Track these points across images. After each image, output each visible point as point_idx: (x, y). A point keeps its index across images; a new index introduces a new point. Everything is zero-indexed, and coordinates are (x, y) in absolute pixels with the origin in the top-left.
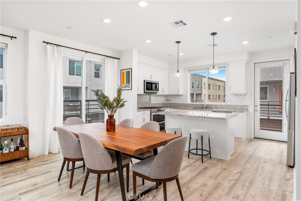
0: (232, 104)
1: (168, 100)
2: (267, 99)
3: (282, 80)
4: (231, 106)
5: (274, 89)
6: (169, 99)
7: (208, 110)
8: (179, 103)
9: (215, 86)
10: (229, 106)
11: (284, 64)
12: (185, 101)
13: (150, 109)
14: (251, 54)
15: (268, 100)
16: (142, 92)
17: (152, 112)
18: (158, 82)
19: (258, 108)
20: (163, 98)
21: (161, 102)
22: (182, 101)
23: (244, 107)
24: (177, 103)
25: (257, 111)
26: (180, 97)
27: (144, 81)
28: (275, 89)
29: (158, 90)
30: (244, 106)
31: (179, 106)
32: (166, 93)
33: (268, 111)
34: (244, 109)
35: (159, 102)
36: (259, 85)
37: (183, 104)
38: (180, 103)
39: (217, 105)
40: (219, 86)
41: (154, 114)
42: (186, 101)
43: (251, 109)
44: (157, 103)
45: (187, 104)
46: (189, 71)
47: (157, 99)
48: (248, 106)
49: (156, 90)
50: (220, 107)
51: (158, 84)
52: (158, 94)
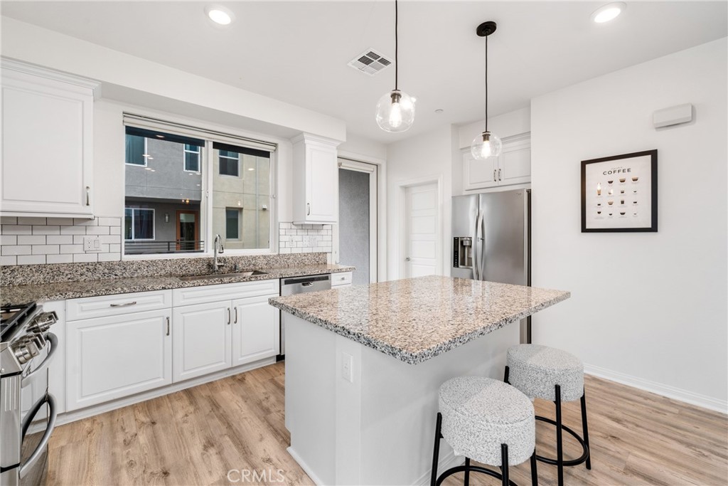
12: (103, 247)
38: (69, 260)
39: (254, 258)
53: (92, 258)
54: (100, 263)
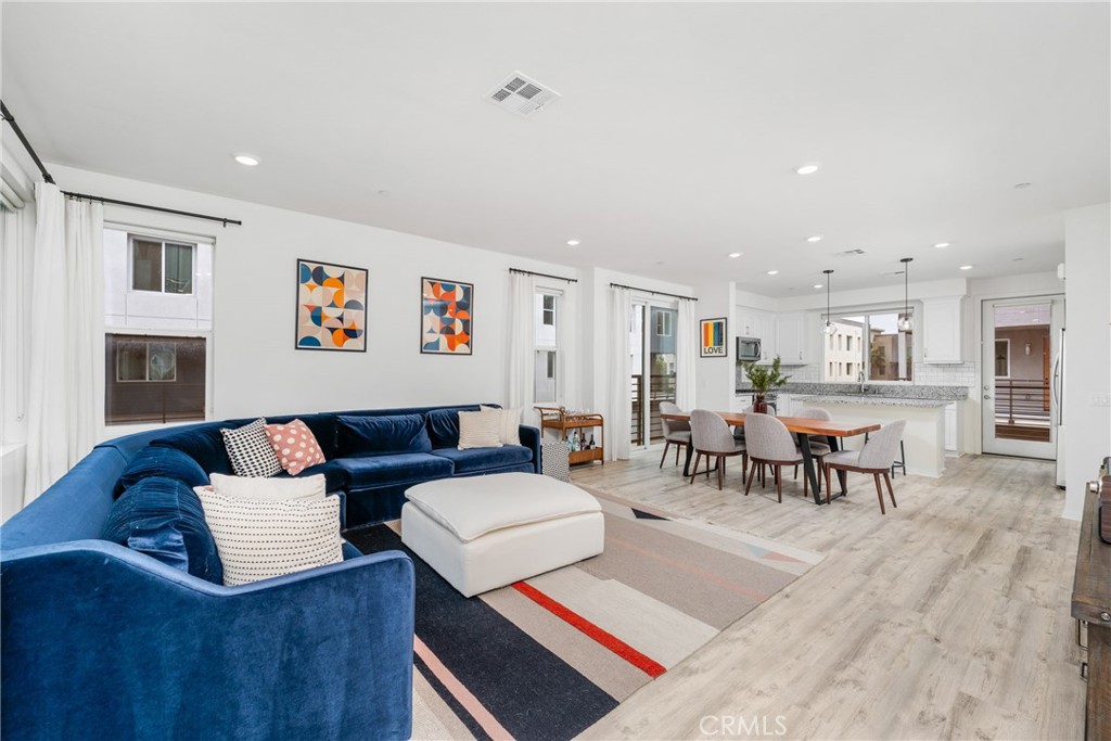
2: (1006, 375)
3: (1049, 326)
4: (927, 388)
5: (1028, 349)
9: (836, 337)
10: (923, 387)
11: (1053, 302)
14: (971, 281)
15: (1009, 377)
19: (992, 392)
23: (959, 390)
25: (987, 397)
27: (737, 339)
28: (1030, 347)
30: (957, 388)
33: (1011, 394)
34: (959, 394)
36: (993, 336)
40: (849, 338)
42: (817, 377)
43: (974, 394)
51: (759, 343)
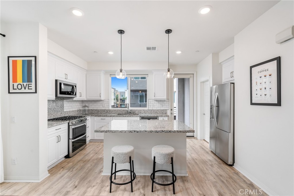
0: (154, 109)
1: (85, 106)
4: (153, 111)
6: (87, 105)
7: (136, 117)
8: (98, 109)
10: (152, 110)
11: (190, 77)
12: (106, 106)
13: (68, 122)
16: (53, 97)
17: (70, 124)
18: (76, 84)
20: (79, 104)
21: (76, 109)
22: (103, 107)
23: (164, 111)
24: (96, 109)
25: (172, 113)
26: (100, 102)
27: (56, 81)
29: (76, 95)
31: (99, 113)
32: (84, 98)
34: (164, 113)
35: (74, 110)
37: (104, 110)
38: (100, 109)
41: (73, 127)
42: (108, 106)
44: (71, 110)
45: (109, 110)
46: (110, 75)
47: (71, 105)
48: (166, 110)
49: (73, 95)
50: (143, 112)
51: (76, 86)
52: (74, 99)
53: (104, 109)
54: (105, 110)
